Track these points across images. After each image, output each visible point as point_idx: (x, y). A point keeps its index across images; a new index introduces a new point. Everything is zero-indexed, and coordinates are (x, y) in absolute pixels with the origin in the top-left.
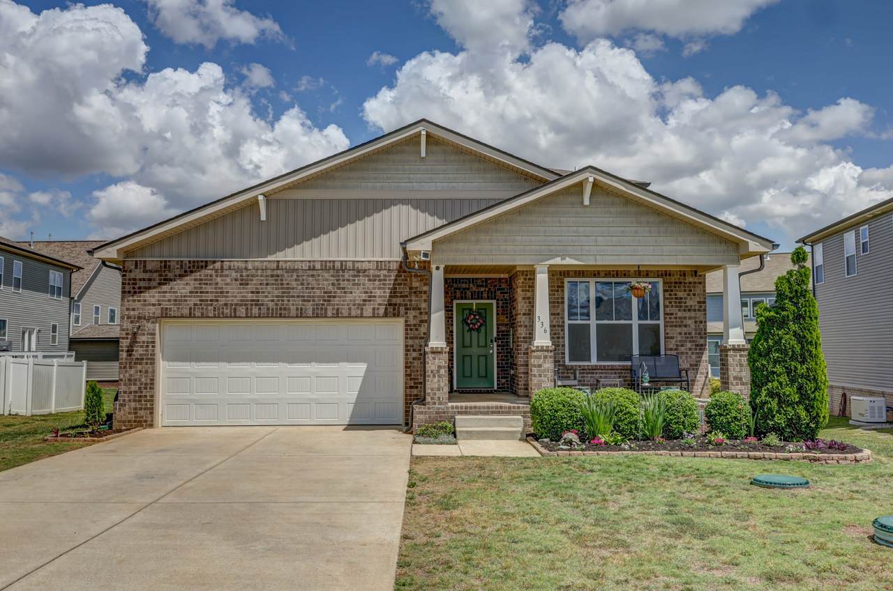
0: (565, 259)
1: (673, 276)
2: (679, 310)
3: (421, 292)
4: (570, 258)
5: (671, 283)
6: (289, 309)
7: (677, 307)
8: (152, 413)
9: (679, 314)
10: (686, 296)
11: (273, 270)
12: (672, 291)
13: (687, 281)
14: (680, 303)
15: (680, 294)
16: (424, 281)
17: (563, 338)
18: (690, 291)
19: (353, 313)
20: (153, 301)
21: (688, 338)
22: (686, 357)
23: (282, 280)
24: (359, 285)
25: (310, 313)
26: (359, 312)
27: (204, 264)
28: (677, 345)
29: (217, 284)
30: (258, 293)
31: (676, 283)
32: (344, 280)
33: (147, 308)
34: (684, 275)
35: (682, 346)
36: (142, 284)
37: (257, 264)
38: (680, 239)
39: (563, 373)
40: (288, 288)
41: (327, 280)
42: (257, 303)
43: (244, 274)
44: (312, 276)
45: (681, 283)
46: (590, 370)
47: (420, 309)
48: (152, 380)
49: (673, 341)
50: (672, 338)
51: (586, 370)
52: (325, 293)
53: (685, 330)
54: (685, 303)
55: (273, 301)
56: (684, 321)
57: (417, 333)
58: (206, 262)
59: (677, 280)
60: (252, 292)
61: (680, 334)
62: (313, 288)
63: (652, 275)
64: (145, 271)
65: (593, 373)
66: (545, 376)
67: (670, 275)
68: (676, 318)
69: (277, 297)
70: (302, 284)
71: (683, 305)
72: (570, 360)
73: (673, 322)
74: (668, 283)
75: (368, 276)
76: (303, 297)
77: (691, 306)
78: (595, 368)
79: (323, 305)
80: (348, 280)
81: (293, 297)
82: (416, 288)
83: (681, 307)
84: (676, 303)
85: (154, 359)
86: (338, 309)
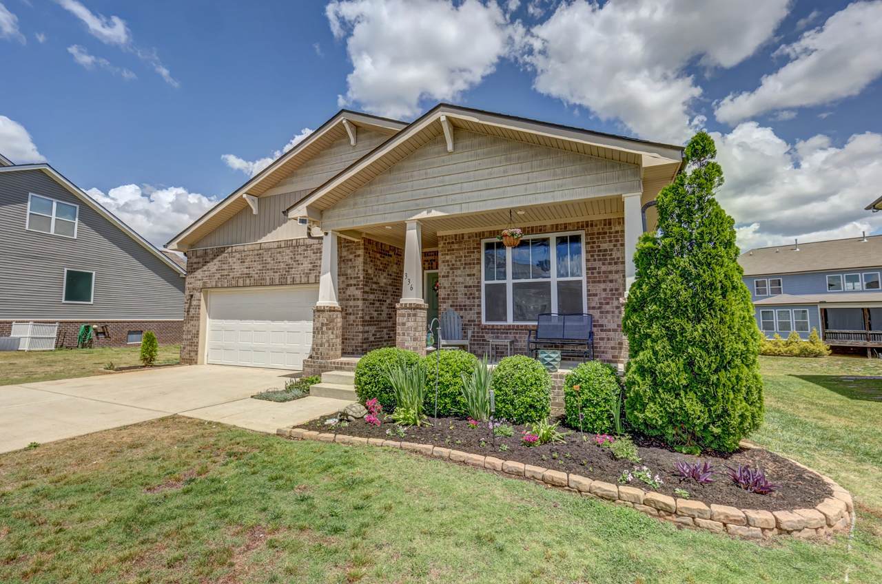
0: (431, 212)
1: (596, 226)
2: (604, 264)
3: (348, 260)
4: (436, 210)
5: (593, 234)
6: (266, 279)
7: (600, 260)
8: (197, 354)
9: (604, 268)
10: (612, 247)
11: (258, 250)
12: (594, 243)
13: (613, 230)
14: (603, 255)
15: (604, 246)
16: (350, 251)
17: (479, 298)
18: (617, 241)
19: (303, 281)
20: (199, 277)
21: (614, 294)
22: (613, 317)
23: (263, 257)
24: (307, 257)
25: (277, 282)
26: (306, 279)
27: (223, 250)
28: (601, 303)
29: (229, 263)
30: (250, 268)
31: (599, 234)
32: (298, 254)
33: (197, 282)
34: (610, 224)
35: (608, 303)
36: (195, 266)
37: (250, 247)
38: (558, 171)
39: (478, 333)
40: (266, 263)
41: (288, 255)
42: (249, 276)
43: (243, 255)
44: (280, 252)
45: (605, 233)
46: (504, 330)
47: (346, 275)
48: (198, 331)
49: (596, 299)
50: (595, 295)
51: (500, 329)
52: (287, 265)
53: (610, 285)
54: (611, 255)
55: (257, 273)
56: (610, 275)
57: (344, 295)
58: (224, 248)
59: (601, 231)
60: (247, 268)
61: (605, 290)
62: (280, 262)
63: (571, 228)
64: (197, 257)
65: (507, 333)
66: (408, 335)
67: (592, 225)
68: (599, 273)
69: (260, 270)
70: (274, 259)
71: (608, 257)
72: (487, 320)
73: (595, 277)
74: (590, 234)
75: (313, 249)
76: (274, 269)
77: (618, 258)
78: (509, 328)
79: (285, 274)
80: (301, 254)
81: (268, 269)
82: (345, 257)
83: (606, 260)
84: (599, 255)
85: (199, 317)
86: (294, 278)
